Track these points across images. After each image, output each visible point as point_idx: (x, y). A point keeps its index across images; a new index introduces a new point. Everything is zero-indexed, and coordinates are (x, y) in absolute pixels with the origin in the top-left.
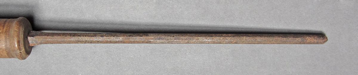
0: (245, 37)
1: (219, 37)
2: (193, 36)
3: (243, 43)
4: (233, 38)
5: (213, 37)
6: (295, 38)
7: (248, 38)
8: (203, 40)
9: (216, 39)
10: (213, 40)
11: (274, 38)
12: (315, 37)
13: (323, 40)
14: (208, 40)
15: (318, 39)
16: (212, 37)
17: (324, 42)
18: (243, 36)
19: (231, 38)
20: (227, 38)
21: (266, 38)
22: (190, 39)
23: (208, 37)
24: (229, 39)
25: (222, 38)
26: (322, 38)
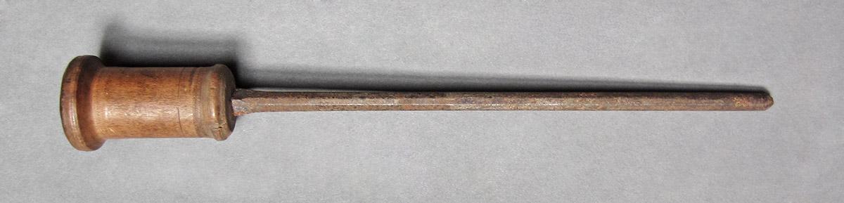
0: (620, 98)
1: (573, 99)
3: (616, 109)
4: (598, 100)
5: (562, 99)
6: (713, 99)
7: (625, 100)
8: (544, 104)
9: (568, 101)
10: (562, 104)
12: (751, 98)
13: (764, 102)
14: (554, 103)
15: (755, 101)
16: (560, 99)
17: (767, 107)
19: (594, 99)
21: (660, 100)
22: (521, 103)
24: (590, 102)
25: (577, 100)
26: (762, 99)
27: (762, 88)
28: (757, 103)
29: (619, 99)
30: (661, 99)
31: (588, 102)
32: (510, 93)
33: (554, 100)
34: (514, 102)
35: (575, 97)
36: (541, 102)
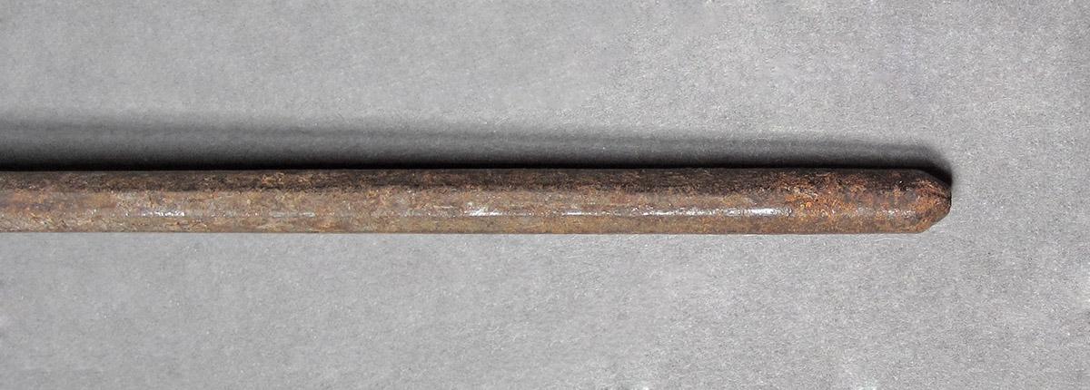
0: (387, 191)
1: (233, 195)
2: (83, 187)
3: (382, 226)
4: (315, 198)
5: (199, 195)
6: (714, 193)
7: (405, 197)
8: (141, 209)
9: (217, 202)
10: (199, 213)
11: (577, 197)
12: (854, 189)
13: (904, 203)
14: (172, 207)
15: (870, 198)
16: (190, 195)
18: (377, 184)
19: (302, 195)
20: (281, 196)
21: (524, 197)
22: (67, 205)
23: (170, 189)
24: (291, 203)
25: (248, 198)
26: (897, 192)
27: (923, 149)
28: (876, 206)
29: (386, 194)
30: (530, 194)
31: (280, 207)
32: (39, 174)
33: (170, 197)
34: (48, 207)
35: (243, 187)
36: (129, 201)
